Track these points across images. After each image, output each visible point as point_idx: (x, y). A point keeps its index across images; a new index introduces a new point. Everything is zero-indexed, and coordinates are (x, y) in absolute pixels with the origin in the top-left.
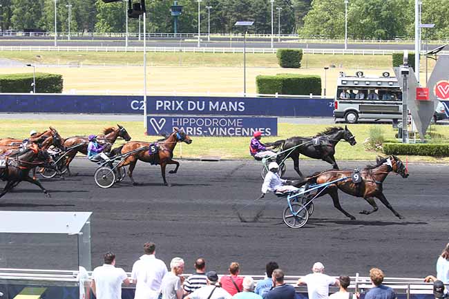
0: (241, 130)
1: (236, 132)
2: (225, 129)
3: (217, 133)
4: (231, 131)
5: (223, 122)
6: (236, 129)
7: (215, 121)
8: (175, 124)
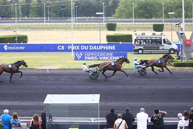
0: (113, 57)
1: (111, 58)
2: (106, 57)
3: (103, 59)
4: (109, 58)
5: (105, 54)
6: (111, 57)
7: (102, 54)
8: (86, 55)
